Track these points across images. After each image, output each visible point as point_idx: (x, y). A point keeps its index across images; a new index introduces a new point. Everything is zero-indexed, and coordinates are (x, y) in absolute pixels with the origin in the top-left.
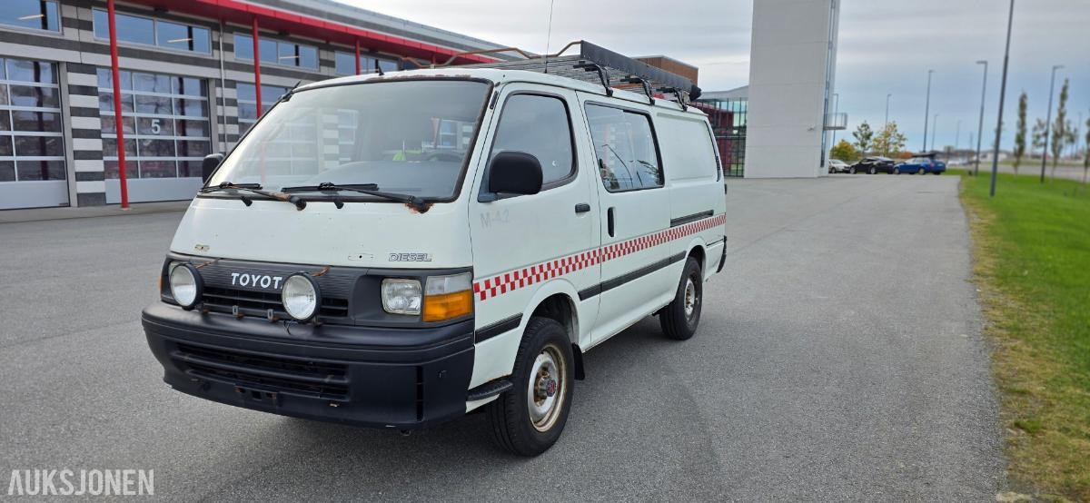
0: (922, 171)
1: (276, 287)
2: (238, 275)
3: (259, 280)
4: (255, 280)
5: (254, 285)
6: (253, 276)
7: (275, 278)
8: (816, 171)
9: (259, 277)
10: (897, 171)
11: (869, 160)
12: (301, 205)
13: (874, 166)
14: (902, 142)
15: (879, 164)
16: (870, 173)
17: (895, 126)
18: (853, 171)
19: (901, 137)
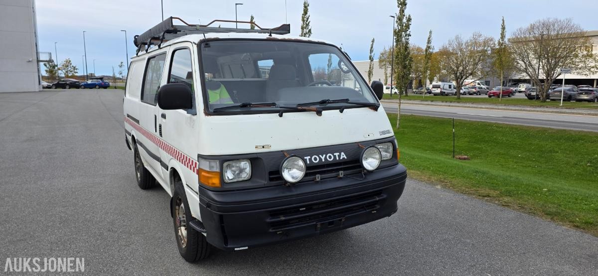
0: (97, 87)
1: (338, 159)
2: (309, 157)
3: (326, 157)
4: (323, 158)
5: (323, 160)
6: (320, 156)
7: (335, 154)
8: (37, 88)
9: (324, 156)
10: (83, 87)
11: (63, 81)
12: (319, 113)
13: (68, 84)
14: (76, 71)
15: (71, 83)
16: (65, 88)
17: (70, 61)
18: (54, 87)
19: (75, 68)
